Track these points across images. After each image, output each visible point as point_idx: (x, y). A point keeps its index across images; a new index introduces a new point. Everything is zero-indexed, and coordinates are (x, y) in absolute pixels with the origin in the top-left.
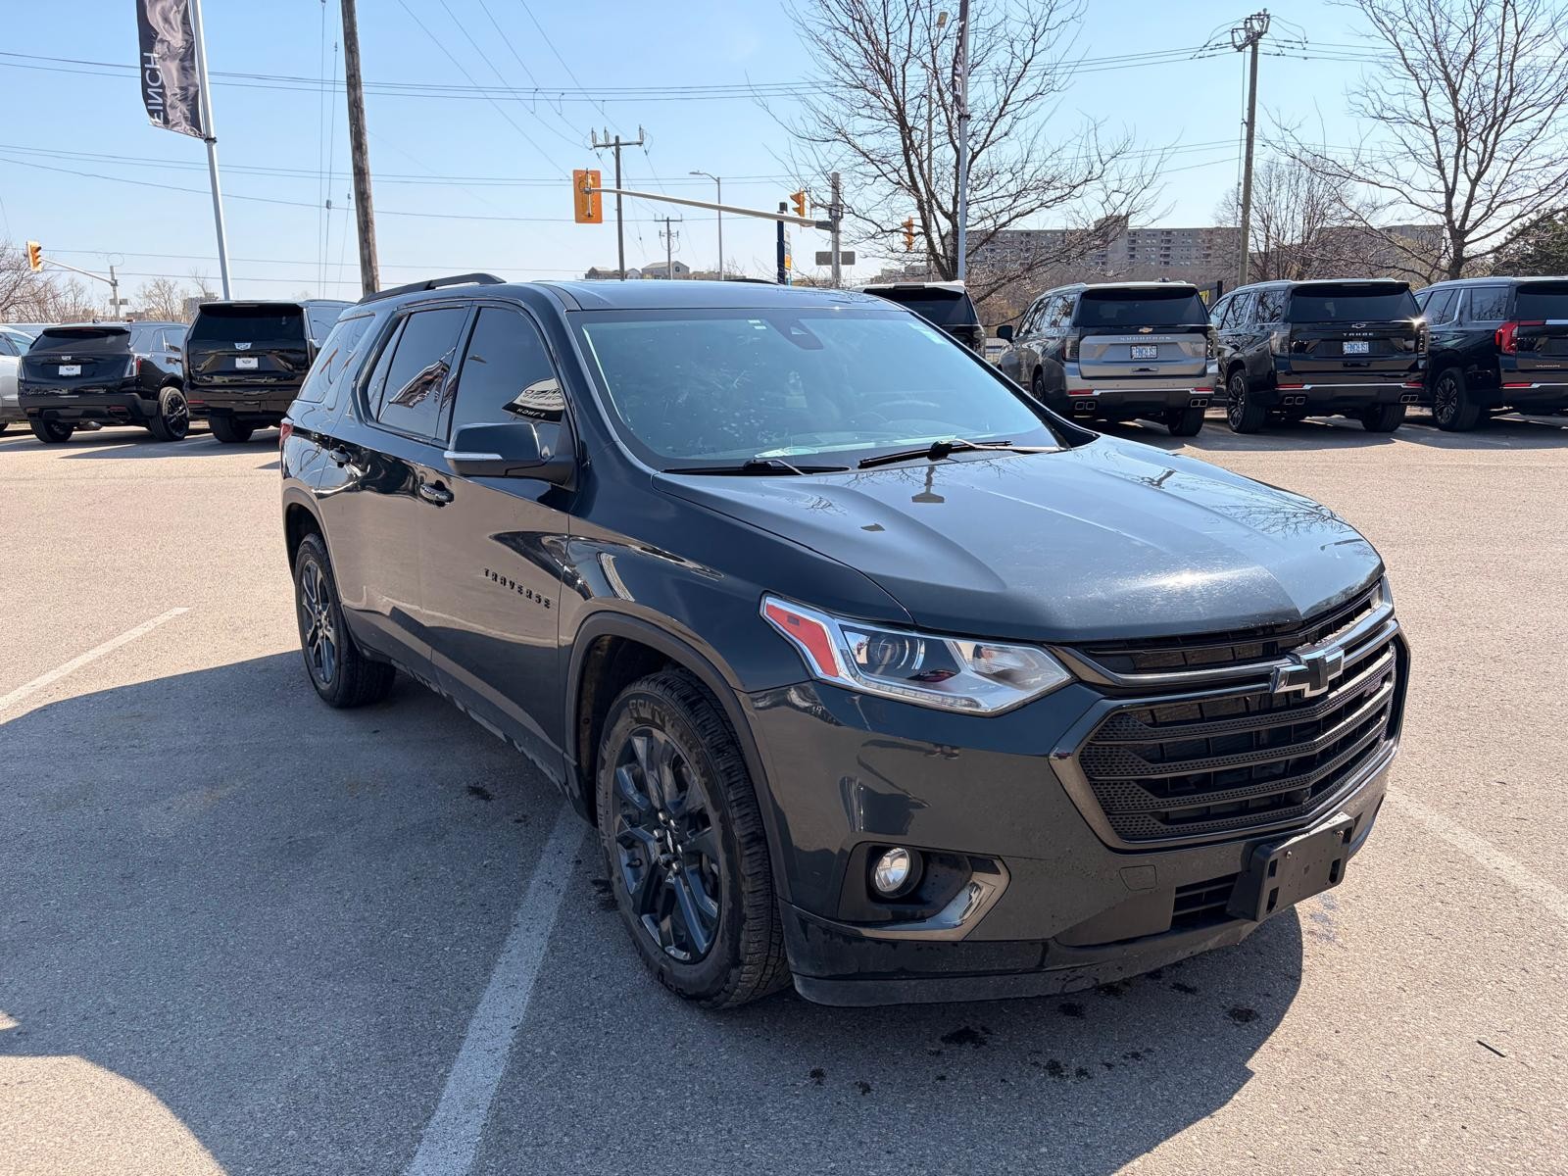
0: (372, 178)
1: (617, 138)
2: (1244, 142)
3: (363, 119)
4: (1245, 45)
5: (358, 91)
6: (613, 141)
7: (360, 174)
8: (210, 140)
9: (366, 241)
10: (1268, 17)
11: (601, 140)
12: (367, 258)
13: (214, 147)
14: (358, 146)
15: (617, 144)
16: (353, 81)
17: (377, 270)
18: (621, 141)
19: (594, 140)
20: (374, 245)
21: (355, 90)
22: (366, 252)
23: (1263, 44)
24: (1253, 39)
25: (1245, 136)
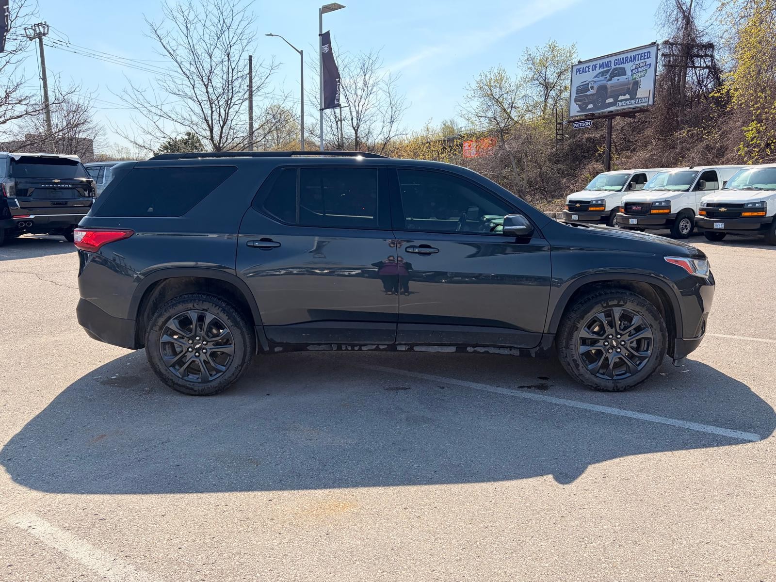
2: (42, 89)
4: (34, 38)
10: (48, 26)
23: (45, 39)
24: (40, 36)
25: (42, 86)
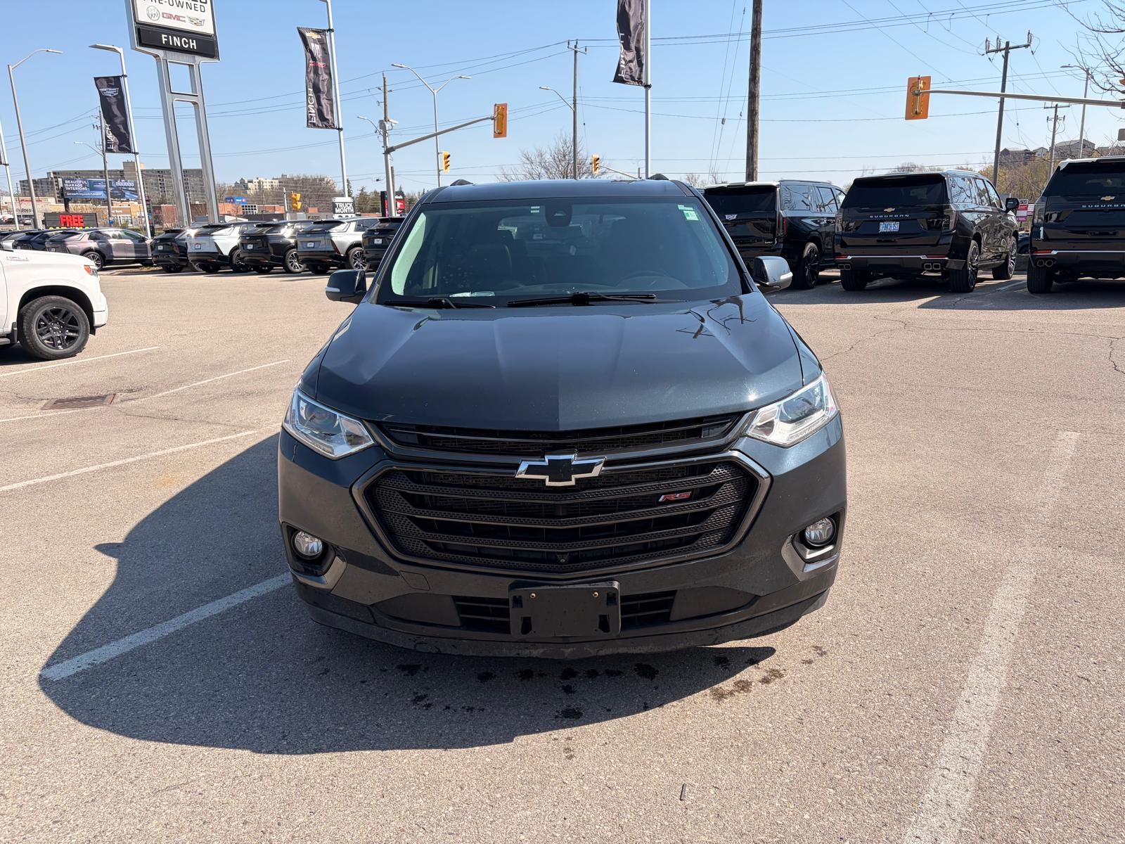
0: (760, 98)
1: (1008, 43)
3: (759, 58)
5: (757, 39)
6: (1003, 46)
7: (753, 97)
8: (647, 86)
9: (751, 143)
11: (993, 47)
12: (750, 156)
13: (649, 91)
14: (754, 79)
15: (1007, 48)
16: (756, 32)
17: (756, 164)
18: (1010, 45)
19: (987, 46)
20: (756, 146)
21: (756, 39)
22: (751, 152)
